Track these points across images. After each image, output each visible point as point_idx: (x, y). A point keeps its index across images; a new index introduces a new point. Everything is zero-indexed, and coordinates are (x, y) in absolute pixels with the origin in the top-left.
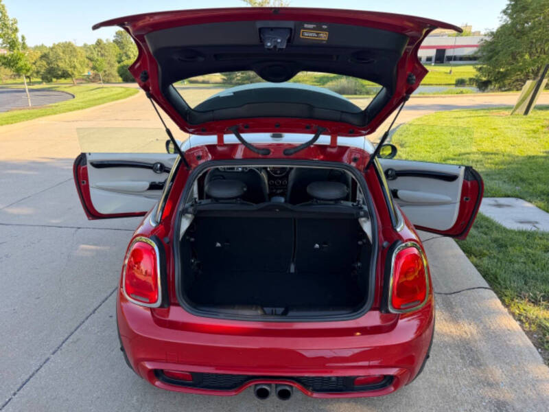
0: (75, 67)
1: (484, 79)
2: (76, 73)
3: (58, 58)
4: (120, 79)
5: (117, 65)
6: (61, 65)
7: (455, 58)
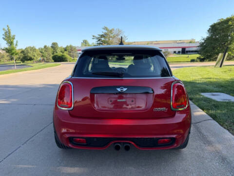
0: (34, 56)
1: (202, 58)
2: (35, 58)
3: (28, 52)
4: (53, 61)
5: (52, 55)
6: (29, 55)
7: (190, 52)
